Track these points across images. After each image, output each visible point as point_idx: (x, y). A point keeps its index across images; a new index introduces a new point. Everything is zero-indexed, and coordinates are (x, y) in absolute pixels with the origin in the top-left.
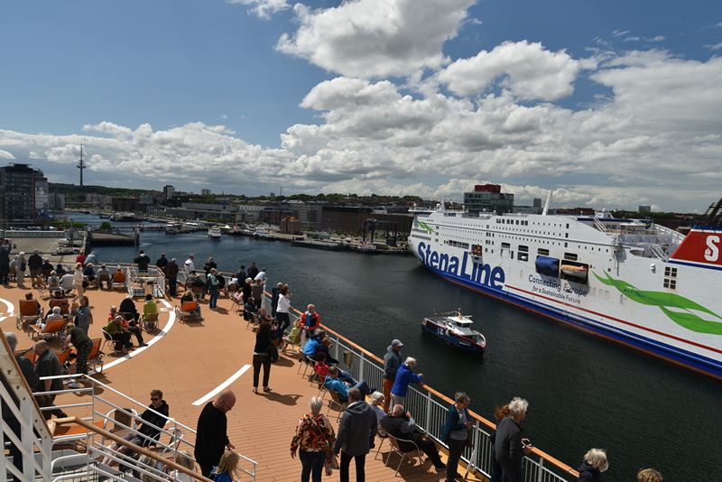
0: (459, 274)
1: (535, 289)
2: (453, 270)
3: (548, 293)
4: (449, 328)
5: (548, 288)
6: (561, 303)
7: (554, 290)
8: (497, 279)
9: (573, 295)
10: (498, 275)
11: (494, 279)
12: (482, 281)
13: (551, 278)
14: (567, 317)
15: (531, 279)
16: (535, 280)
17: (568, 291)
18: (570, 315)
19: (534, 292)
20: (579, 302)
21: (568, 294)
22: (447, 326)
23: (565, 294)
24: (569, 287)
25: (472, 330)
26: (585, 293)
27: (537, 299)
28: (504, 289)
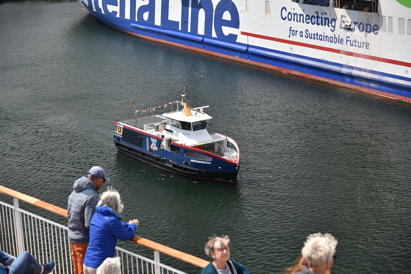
0: (158, 22)
1: (293, 32)
2: (146, 16)
3: (315, 36)
4: (168, 136)
5: (314, 29)
6: (338, 51)
7: (325, 30)
8: (227, 24)
9: (358, 35)
10: (227, 16)
11: (220, 23)
12: (201, 31)
13: (317, 8)
14: (351, 76)
15: (285, 14)
16: (291, 17)
17: (349, 29)
18: (355, 72)
19: (293, 39)
20: (367, 45)
21: (349, 33)
22: (164, 133)
23: (343, 34)
24: (348, 20)
25: (210, 132)
26: (375, 29)
27: (298, 50)
28: (241, 39)
